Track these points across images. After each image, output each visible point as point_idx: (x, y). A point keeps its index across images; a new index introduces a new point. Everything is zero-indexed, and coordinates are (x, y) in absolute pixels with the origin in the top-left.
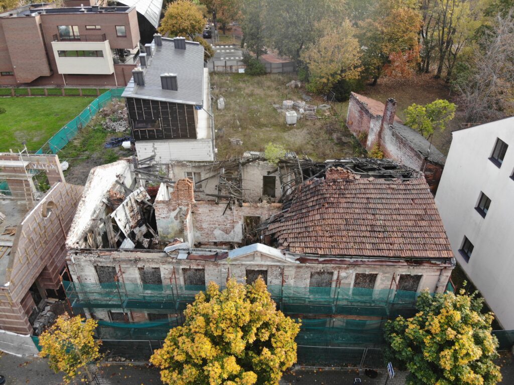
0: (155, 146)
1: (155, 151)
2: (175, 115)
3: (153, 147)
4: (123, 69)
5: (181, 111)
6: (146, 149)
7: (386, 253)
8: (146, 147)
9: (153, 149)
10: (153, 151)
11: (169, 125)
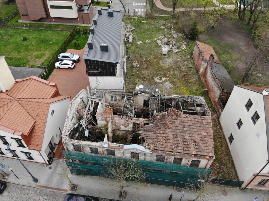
0: (97, 78)
1: (97, 80)
2: (106, 67)
3: (96, 78)
4: (82, 15)
5: (109, 65)
6: (93, 79)
7: (187, 152)
8: (93, 78)
9: (96, 79)
10: (96, 80)
11: (103, 71)
